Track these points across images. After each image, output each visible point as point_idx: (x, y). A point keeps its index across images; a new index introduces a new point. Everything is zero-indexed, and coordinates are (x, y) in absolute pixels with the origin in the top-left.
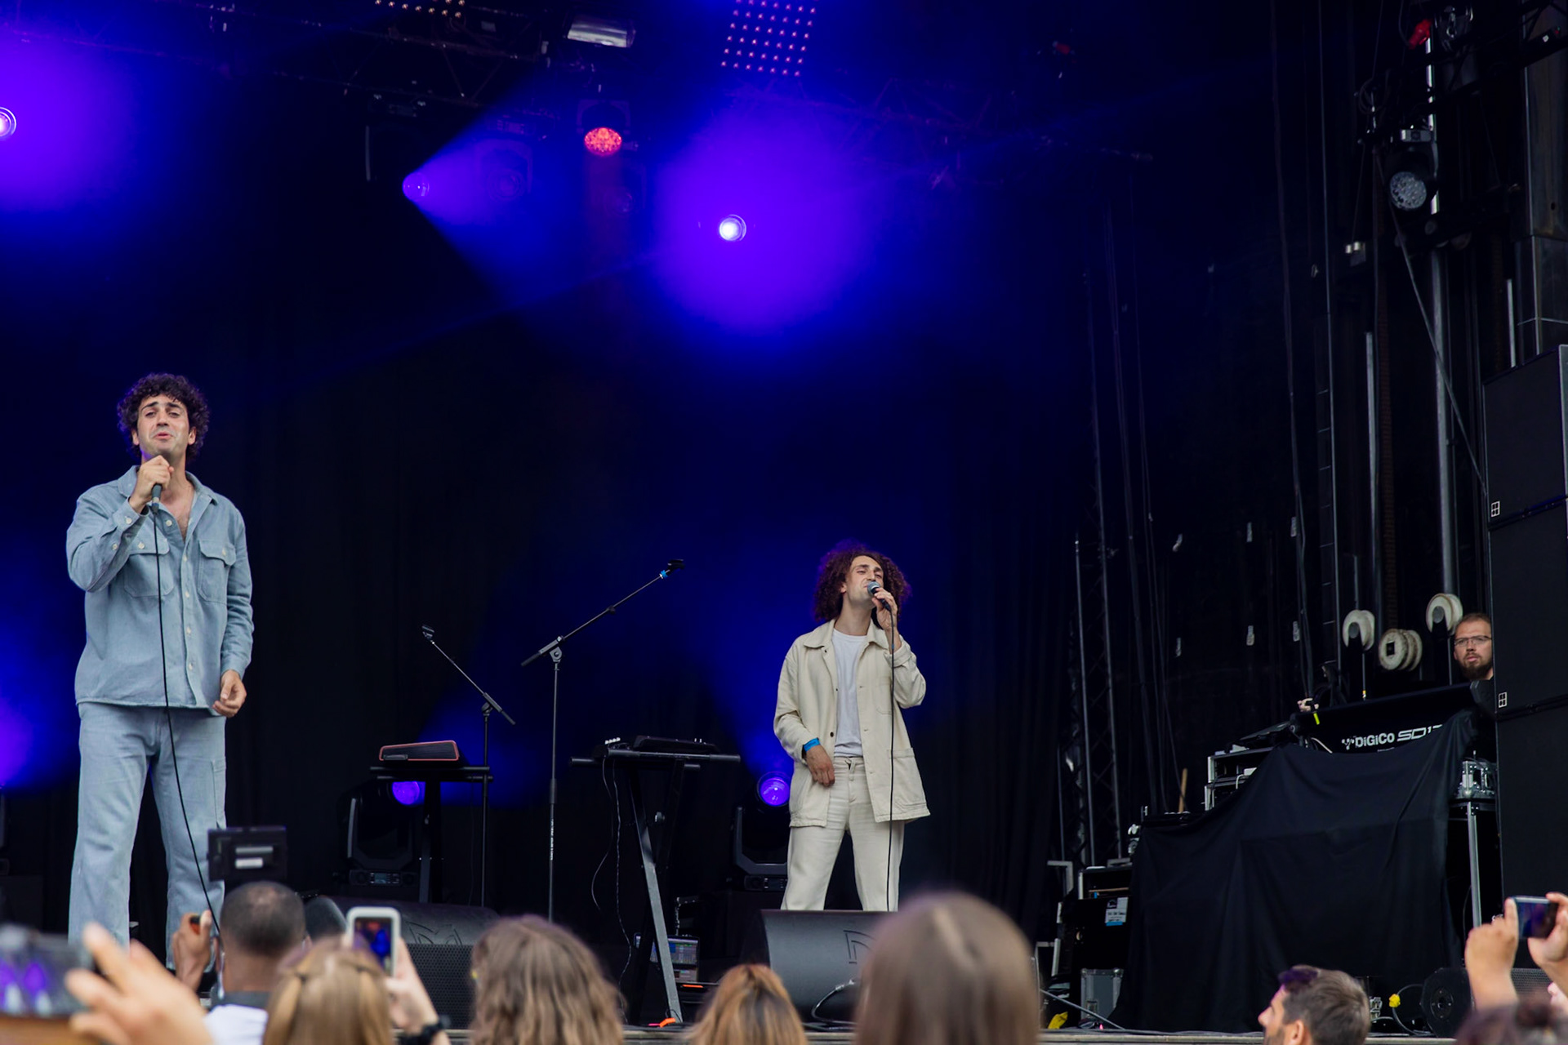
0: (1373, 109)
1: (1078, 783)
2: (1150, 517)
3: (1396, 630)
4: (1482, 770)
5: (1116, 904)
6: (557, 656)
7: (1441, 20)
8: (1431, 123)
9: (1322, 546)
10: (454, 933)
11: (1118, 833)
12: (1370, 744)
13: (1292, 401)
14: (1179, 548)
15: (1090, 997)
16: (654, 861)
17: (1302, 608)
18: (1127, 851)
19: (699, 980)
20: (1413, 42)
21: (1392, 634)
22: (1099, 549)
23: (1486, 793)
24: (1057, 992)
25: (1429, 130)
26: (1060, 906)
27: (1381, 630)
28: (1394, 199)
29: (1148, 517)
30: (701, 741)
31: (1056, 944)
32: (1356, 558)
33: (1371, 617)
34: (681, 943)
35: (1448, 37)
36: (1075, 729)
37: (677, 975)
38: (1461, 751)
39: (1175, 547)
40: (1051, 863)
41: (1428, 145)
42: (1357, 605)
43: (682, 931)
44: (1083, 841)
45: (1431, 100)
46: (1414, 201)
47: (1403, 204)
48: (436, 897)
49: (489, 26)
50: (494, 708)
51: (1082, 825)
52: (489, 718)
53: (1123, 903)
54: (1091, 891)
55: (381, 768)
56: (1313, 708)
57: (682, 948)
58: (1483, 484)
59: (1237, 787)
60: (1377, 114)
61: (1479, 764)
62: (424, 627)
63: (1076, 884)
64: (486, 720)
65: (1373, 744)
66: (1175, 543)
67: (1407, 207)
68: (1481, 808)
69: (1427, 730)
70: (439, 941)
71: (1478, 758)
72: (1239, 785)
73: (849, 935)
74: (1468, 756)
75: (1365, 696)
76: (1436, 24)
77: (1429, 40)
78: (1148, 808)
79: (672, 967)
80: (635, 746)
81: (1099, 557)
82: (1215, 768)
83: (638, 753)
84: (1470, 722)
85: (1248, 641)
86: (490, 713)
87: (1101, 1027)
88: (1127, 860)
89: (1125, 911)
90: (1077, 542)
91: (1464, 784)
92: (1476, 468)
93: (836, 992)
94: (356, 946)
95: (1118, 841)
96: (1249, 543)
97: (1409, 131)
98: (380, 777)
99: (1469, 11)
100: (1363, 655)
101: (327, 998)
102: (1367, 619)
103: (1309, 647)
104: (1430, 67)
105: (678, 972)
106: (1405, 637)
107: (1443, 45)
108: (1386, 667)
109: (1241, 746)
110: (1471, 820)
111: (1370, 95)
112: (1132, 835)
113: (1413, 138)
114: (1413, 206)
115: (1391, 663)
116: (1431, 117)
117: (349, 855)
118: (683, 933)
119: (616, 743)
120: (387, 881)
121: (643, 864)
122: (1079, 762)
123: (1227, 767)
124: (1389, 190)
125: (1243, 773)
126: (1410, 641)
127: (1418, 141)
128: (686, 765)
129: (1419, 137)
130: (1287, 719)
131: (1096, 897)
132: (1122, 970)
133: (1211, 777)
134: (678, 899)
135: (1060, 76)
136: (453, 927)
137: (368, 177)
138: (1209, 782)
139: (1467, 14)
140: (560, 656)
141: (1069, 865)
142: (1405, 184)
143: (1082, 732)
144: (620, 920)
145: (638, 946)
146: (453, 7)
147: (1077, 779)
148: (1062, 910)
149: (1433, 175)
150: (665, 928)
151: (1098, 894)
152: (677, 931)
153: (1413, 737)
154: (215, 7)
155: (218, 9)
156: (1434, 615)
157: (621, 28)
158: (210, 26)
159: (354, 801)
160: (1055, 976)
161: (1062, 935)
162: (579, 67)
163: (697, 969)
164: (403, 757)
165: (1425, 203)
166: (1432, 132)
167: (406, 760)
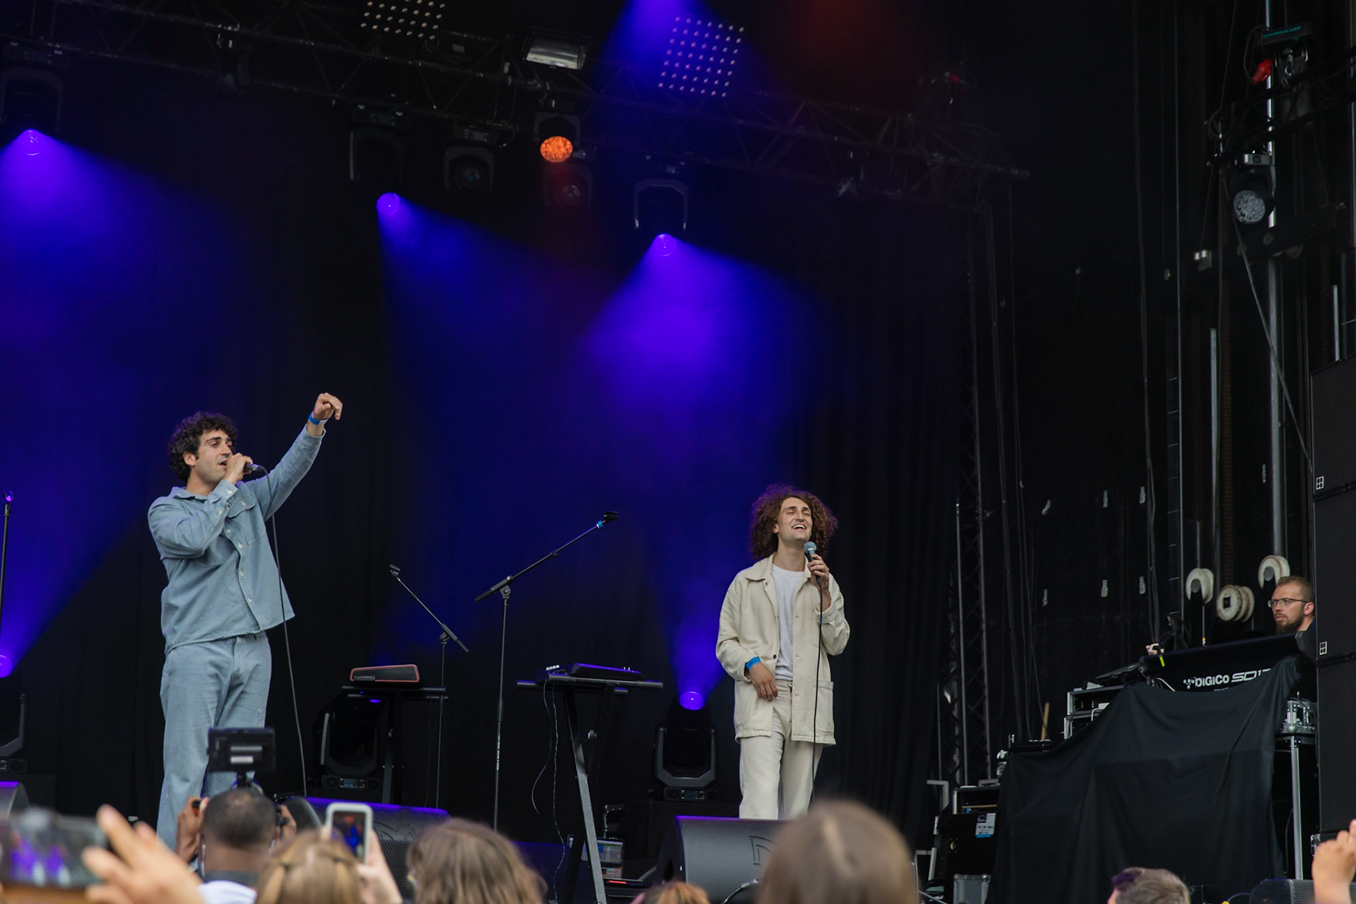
0: (1221, 136)
1: (955, 713)
2: (1021, 484)
3: (1232, 586)
4: (1304, 708)
5: (985, 819)
6: (506, 593)
7: (1280, 61)
8: (1270, 149)
9: (1169, 512)
11: (989, 757)
12: (1208, 685)
13: (1146, 386)
14: (1047, 512)
15: (962, 899)
16: (587, 773)
17: (1151, 566)
18: (996, 772)
19: (623, 877)
20: (1256, 78)
21: (1228, 590)
23: (1307, 729)
24: (934, 894)
25: (1268, 155)
26: (937, 819)
27: (1220, 585)
28: (1236, 214)
29: (1019, 483)
30: (629, 669)
31: (933, 852)
32: (1198, 524)
33: (1210, 575)
34: (608, 845)
35: (1286, 76)
36: (953, 666)
37: (604, 872)
38: (1286, 692)
39: (1044, 511)
40: (930, 782)
41: (1267, 168)
42: (1199, 564)
43: (609, 835)
44: (957, 764)
45: (1270, 129)
46: (1254, 216)
47: (1245, 218)
48: (397, 799)
49: (459, 48)
50: (451, 638)
51: (957, 750)
52: (446, 646)
53: (991, 817)
54: (964, 807)
55: (352, 687)
56: (1159, 651)
57: (609, 849)
58: (1310, 462)
59: (1092, 719)
60: (1223, 140)
61: (1301, 703)
62: (391, 566)
63: (950, 800)
64: (443, 648)
65: (1211, 684)
66: (1044, 508)
67: (1248, 221)
68: (1303, 741)
69: (1258, 673)
70: (398, 837)
71: (1301, 698)
72: (1094, 717)
73: (754, 840)
74: (1292, 696)
75: (1204, 643)
76: (1276, 64)
77: (1270, 78)
78: (1015, 737)
79: (600, 865)
80: (572, 672)
81: (977, 518)
82: (1073, 702)
83: (574, 679)
84: (1295, 668)
85: (1102, 593)
86: (447, 641)
88: (996, 781)
89: (993, 825)
90: (957, 505)
91: (1289, 720)
92: (1304, 447)
93: (742, 890)
94: (334, 838)
95: (987, 765)
96: (1105, 508)
97: (1251, 156)
98: (350, 695)
99: (1305, 53)
100: (1203, 608)
101: (307, 884)
102: (1207, 576)
103: (1156, 600)
104: (1270, 101)
105: (605, 870)
106: (1239, 592)
107: (1282, 82)
108: (1223, 618)
109: (1097, 683)
110: (1295, 752)
111: (1218, 125)
112: (1001, 760)
113: (1254, 161)
114: (1254, 220)
115: (1227, 614)
116: (1270, 143)
117: (322, 762)
118: (610, 836)
119: (557, 669)
120: (354, 786)
121: (577, 775)
122: (956, 696)
123: (1085, 701)
124: (1233, 205)
125: (1097, 707)
126: (1243, 596)
127: (1259, 164)
128: (616, 690)
129: (1260, 161)
130: (1136, 661)
131: (968, 812)
132: (990, 876)
133: (1069, 711)
135: (951, 102)
136: (411, 826)
137: (352, 176)
138: (1068, 714)
139: (1303, 55)
140: (509, 593)
141: (946, 784)
142: (1247, 201)
143: (959, 669)
144: (556, 824)
145: (571, 846)
146: (428, 31)
147: (954, 710)
148: (938, 824)
149: (1271, 193)
150: (594, 831)
151: (970, 810)
152: (605, 834)
153: (1246, 679)
154: (222, 26)
155: (225, 28)
156: (1265, 574)
157: (574, 52)
158: (218, 43)
159: (327, 715)
160: (931, 881)
161: (938, 845)
162: (536, 85)
163: (622, 868)
164: (371, 678)
165: (1264, 217)
166: (1271, 157)
167: (373, 681)
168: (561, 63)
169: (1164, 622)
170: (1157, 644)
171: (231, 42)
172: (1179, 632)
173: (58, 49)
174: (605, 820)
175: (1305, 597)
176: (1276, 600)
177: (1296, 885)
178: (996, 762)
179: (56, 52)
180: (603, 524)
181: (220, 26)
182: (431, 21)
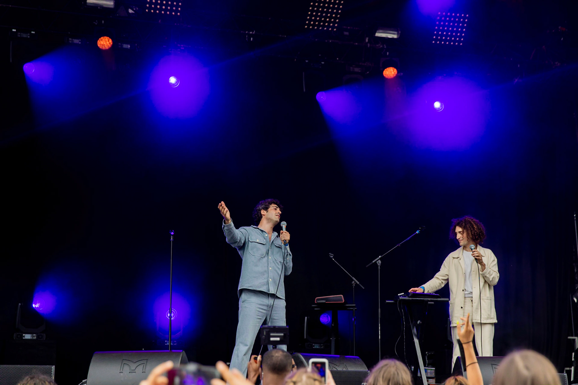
6: (379, 263)
10: (345, 366)
16: (418, 338)
19: (436, 383)
26: (573, 354)
31: (573, 369)
34: (429, 369)
36: (577, 286)
37: (428, 381)
40: (569, 338)
43: (429, 365)
48: (337, 353)
49: (346, 33)
50: (357, 283)
52: (355, 286)
55: (316, 306)
57: (429, 371)
62: (330, 254)
64: (354, 287)
70: (340, 369)
73: (493, 365)
79: (426, 378)
80: (410, 296)
83: (410, 299)
86: (355, 284)
90: (575, 215)
94: (313, 371)
98: (315, 309)
117: (305, 337)
119: (402, 295)
120: (319, 347)
121: (414, 340)
128: (429, 303)
134: (427, 353)
135: (562, 39)
136: (345, 364)
137: (304, 90)
140: (380, 263)
141: (576, 338)
144: (406, 361)
146: (333, 27)
148: (574, 355)
150: (423, 364)
152: (427, 365)
154: (248, 32)
155: (249, 33)
157: (395, 31)
158: (247, 39)
159: (306, 318)
160: (572, 381)
161: (575, 365)
162: (380, 46)
163: (435, 378)
164: (324, 301)
167: (325, 303)
168: (390, 36)
171: (252, 38)
174: (426, 358)
179: (182, 48)
180: (419, 232)
181: (247, 32)
182: (334, 23)
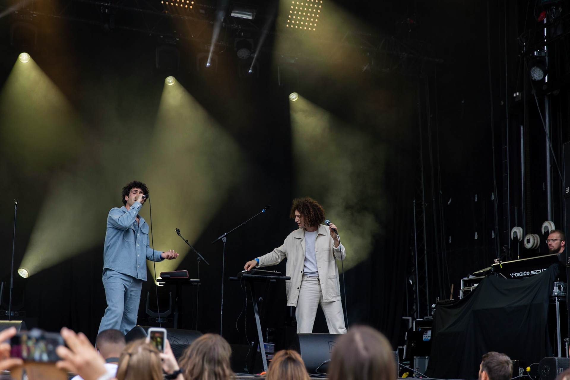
0: (524, 44)
1: (414, 289)
2: (441, 192)
3: (530, 234)
4: (561, 285)
5: (427, 333)
7: (549, 11)
8: (546, 49)
9: (504, 203)
10: (186, 340)
11: (428, 307)
12: (520, 276)
13: (493, 150)
14: (450, 203)
15: (417, 367)
16: (259, 315)
17: (496, 226)
18: (431, 313)
20: (539, 19)
21: (529, 235)
22: (422, 204)
23: (563, 294)
24: (405, 364)
26: (406, 333)
27: (525, 234)
28: (532, 77)
29: (440, 192)
30: (276, 271)
31: (405, 347)
32: (516, 208)
33: (521, 230)
34: (269, 345)
35: (552, 18)
36: (413, 269)
37: (267, 356)
38: (554, 278)
40: (404, 318)
41: (544, 57)
42: (516, 225)
44: (415, 310)
45: (546, 41)
46: (539, 77)
47: (535, 78)
48: (180, 327)
49: (202, 11)
50: (202, 259)
51: (415, 304)
52: (200, 262)
53: (429, 332)
54: (418, 328)
56: (500, 262)
58: (563, 181)
59: (472, 291)
60: (526, 45)
61: (560, 283)
63: (413, 325)
65: (522, 275)
66: (449, 202)
67: (537, 79)
68: (560, 299)
69: (542, 271)
70: (181, 343)
71: (560, 281)
72: (472, 290)
73: (330, 342)
74: (556, 280)
75: (519, 258)
76: (548, 13)
77: (545, 19)
78: (439, 298)
79: (265, 353)
80: (253, 273)
81: (422, 207)
82: (464, 284)
83: (253, 276)
84: (557, 268)
85: (475, 237)
86: (200, 260)
87: (421, 377)
88: (431, 317)
89: (430, 335)
90: (414, 201)
91: (555, 290)
92: (560, 175)
93: (324, 363)
95: (428, 310)
96: (476, 202)
97: (537, 52)
99: (560, 8)
100: (518, 243)
101: (139, 362)
102: (520, 230)
103: (498, 240)
104: (545, 29)
106: (534, 237)
107: (550, 20)
108: (527, 248)
109: (473, 276)
110: (557, 303)
111: (523, 39)
112: (433, 308)
113: (539, 54)
114: (540, 79)
115: (529, 246)
116: (546, 47)
117: (147, 312)
118: (270, 341)
120: (162, 321)
121: (255, 316)
122: (414, 282)
123: (468, 283)
124: (530, 73)
125: (474, 286)
126: (535, 238)
127: (541, 55)
128: (271, 280)
129: (541, 54)
130: (490, 266)
131: (420, 330)
132: (429, 357)
133: (462, 287)
134: (268, 329)
135: (410, 31)
136: (186, 338)
137: (157, 66)
138: (462, 289)
139: (559, 9)
140: (226, 240)
141: (410, 318)
142: (536, 71)
143: (415, 270)
144: (246, 336)
145: (253, 346)
146: (190, 4)
147: (413, 287)
148: (407, 335)
149: (546, 68)
150: (263, 340)
151: (420, 329)
152: (267, 341)
153: (536, 273)
155: (104, 4)
156: (544, 229)
157: (251, 12)
158: (102, 11)
159: (149, 293)
160: (404, 359)
161: (407, 344)
162: (235, 26)
164: (168, 276)
165: (543, 78)
166: (546, 52)
167: (170, 277)
168: (245, 17)
169: (502, 250)
170: (499, 259)
171: (107, 10)
172: (508, 253)
173: (35, 14)
174: (267, 335)
175: (562, 239)
176: (550, 240)
177: (559, 359)
178: (431, 309)
179: (34, 15)
180: (265, 211)
181: (102, 3)
